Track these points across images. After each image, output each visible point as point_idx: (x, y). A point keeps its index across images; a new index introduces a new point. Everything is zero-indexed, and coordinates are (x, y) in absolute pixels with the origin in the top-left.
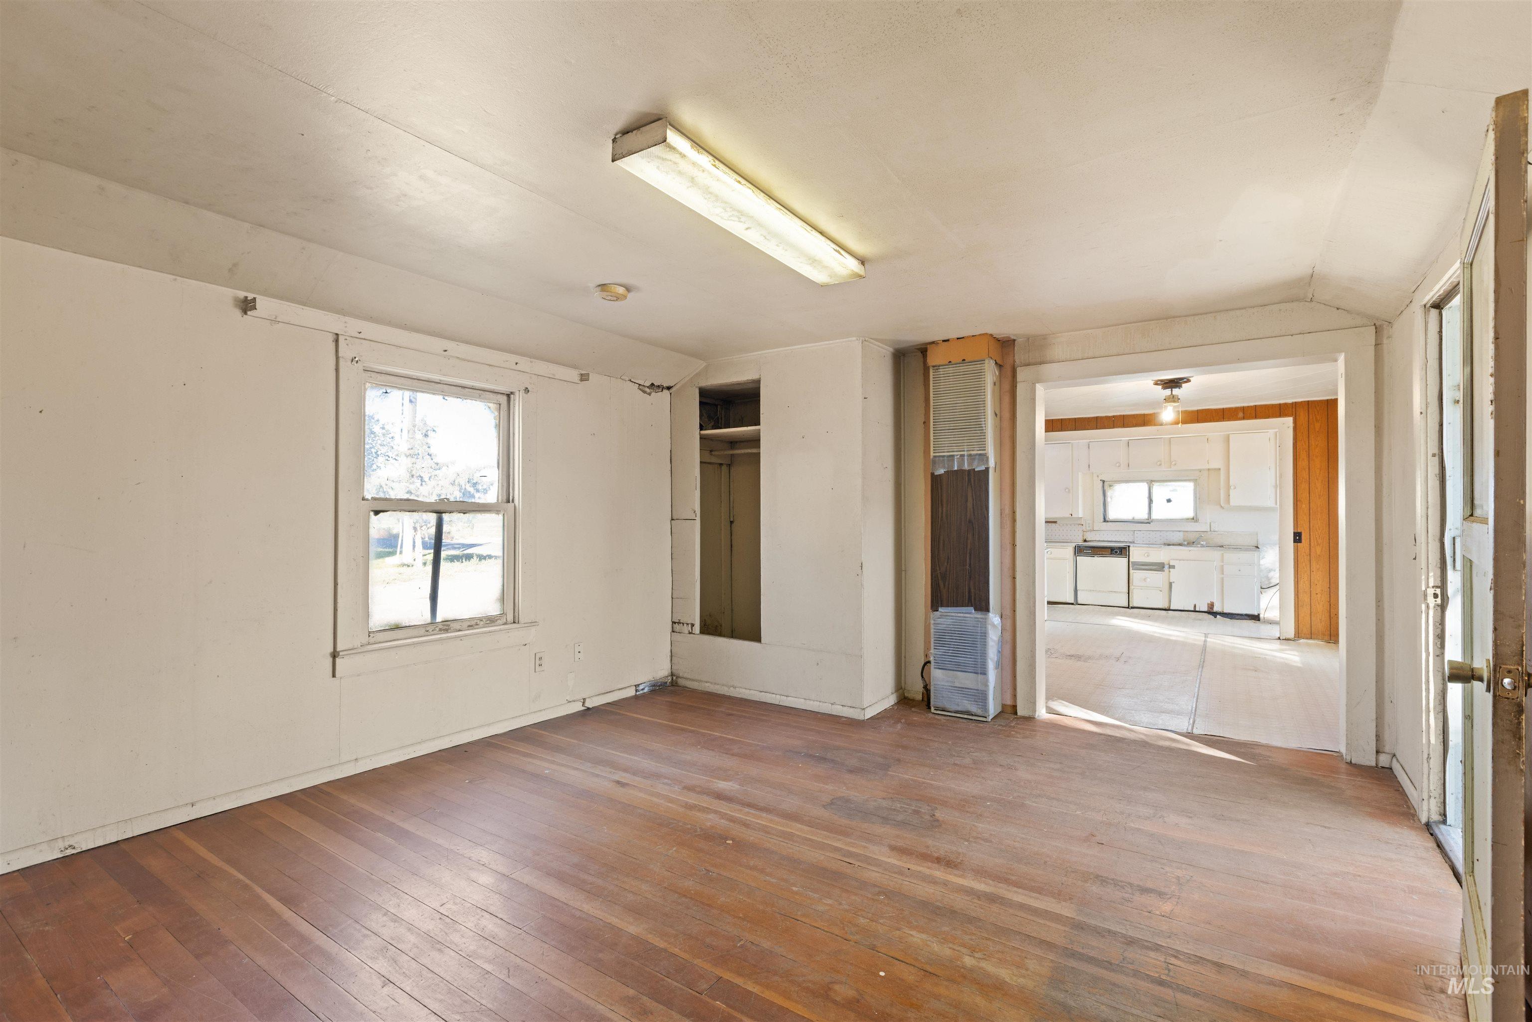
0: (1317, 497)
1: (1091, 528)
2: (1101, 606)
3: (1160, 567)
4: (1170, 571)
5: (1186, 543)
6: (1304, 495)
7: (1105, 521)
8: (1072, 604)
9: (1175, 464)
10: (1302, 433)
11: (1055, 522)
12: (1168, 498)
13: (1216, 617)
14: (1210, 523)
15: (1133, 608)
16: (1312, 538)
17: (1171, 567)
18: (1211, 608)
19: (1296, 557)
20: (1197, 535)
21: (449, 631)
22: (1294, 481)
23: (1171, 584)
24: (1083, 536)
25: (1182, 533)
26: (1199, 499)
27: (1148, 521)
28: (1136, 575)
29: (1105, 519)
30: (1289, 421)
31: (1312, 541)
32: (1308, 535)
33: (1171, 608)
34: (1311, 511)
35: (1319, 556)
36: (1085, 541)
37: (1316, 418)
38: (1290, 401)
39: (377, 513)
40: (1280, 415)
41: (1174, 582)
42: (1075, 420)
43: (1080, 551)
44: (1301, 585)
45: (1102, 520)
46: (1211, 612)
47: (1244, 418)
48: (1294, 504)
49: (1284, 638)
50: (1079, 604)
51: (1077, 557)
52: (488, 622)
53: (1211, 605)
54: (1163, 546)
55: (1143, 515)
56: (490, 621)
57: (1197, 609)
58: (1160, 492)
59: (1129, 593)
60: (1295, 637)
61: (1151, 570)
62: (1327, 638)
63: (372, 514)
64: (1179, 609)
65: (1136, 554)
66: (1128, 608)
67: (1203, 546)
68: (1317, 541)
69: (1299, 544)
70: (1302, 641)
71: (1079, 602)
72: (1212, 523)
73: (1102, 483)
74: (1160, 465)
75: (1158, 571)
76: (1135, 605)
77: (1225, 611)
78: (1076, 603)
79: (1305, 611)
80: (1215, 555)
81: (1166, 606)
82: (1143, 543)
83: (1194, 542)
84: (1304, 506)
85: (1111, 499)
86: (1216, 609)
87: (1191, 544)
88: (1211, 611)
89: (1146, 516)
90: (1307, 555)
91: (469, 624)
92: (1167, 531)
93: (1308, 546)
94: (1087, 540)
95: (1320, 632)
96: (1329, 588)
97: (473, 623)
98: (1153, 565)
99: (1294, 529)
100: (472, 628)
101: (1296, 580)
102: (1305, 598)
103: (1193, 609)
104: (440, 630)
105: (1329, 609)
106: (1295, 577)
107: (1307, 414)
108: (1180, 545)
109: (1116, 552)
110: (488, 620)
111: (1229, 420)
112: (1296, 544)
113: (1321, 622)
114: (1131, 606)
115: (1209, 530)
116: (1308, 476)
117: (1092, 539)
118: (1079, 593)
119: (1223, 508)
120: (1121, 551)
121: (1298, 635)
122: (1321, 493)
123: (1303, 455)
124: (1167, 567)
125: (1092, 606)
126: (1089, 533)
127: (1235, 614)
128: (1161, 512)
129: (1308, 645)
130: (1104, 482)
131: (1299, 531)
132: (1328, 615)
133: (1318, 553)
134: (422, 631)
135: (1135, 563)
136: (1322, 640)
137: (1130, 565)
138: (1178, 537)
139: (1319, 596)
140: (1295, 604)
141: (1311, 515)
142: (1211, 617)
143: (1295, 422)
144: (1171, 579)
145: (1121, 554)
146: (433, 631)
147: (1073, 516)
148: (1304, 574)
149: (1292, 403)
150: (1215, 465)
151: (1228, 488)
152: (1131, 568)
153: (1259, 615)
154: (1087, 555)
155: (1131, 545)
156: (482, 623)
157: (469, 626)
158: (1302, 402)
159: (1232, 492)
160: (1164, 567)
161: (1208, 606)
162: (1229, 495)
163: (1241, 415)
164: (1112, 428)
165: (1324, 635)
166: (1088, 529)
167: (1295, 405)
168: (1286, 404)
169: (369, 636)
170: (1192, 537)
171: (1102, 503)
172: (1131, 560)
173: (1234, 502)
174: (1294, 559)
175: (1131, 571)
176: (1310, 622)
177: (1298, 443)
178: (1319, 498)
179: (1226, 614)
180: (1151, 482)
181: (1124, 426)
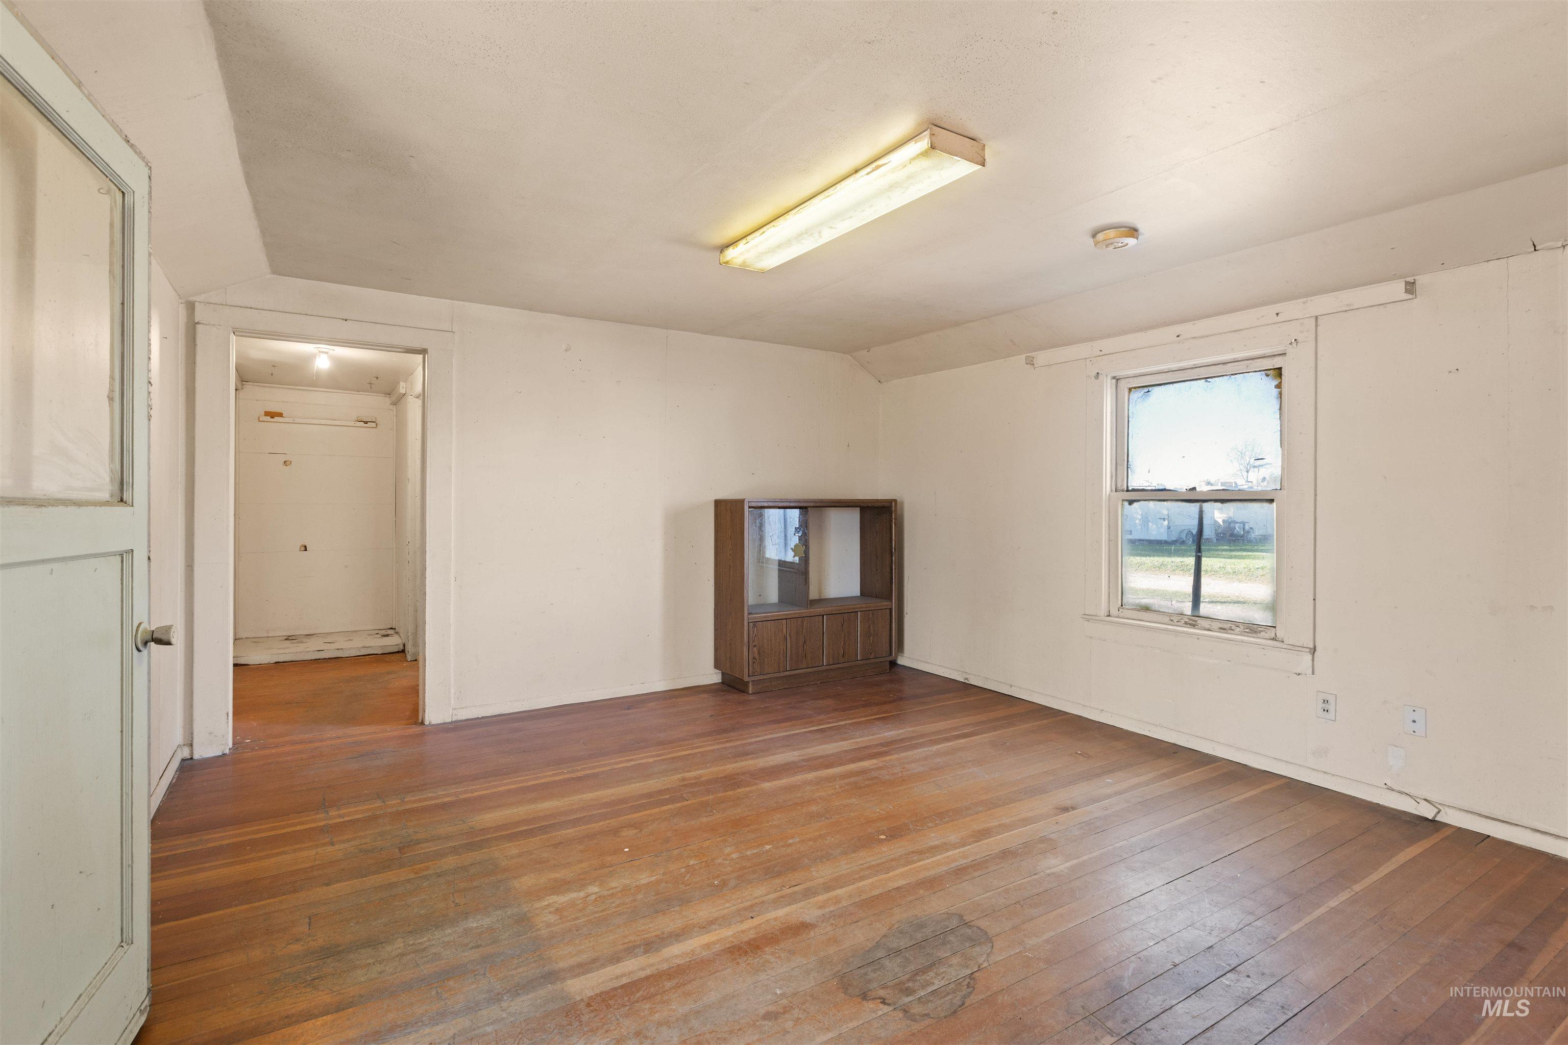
21: (1196, 627)
39: (1131, 502)
52: (1247, 630)
56: (1251, 630)
63: (1126, 504)
91: (1221, 626)
97: (1227, 626)
100: (1225, 631)
104: (1186, 623)
110: (1247, 629)
134: (1167, 619)
146: (1177, 622)
156: (1238, 629)
157: (1221, 628)
169: (1119, 610)
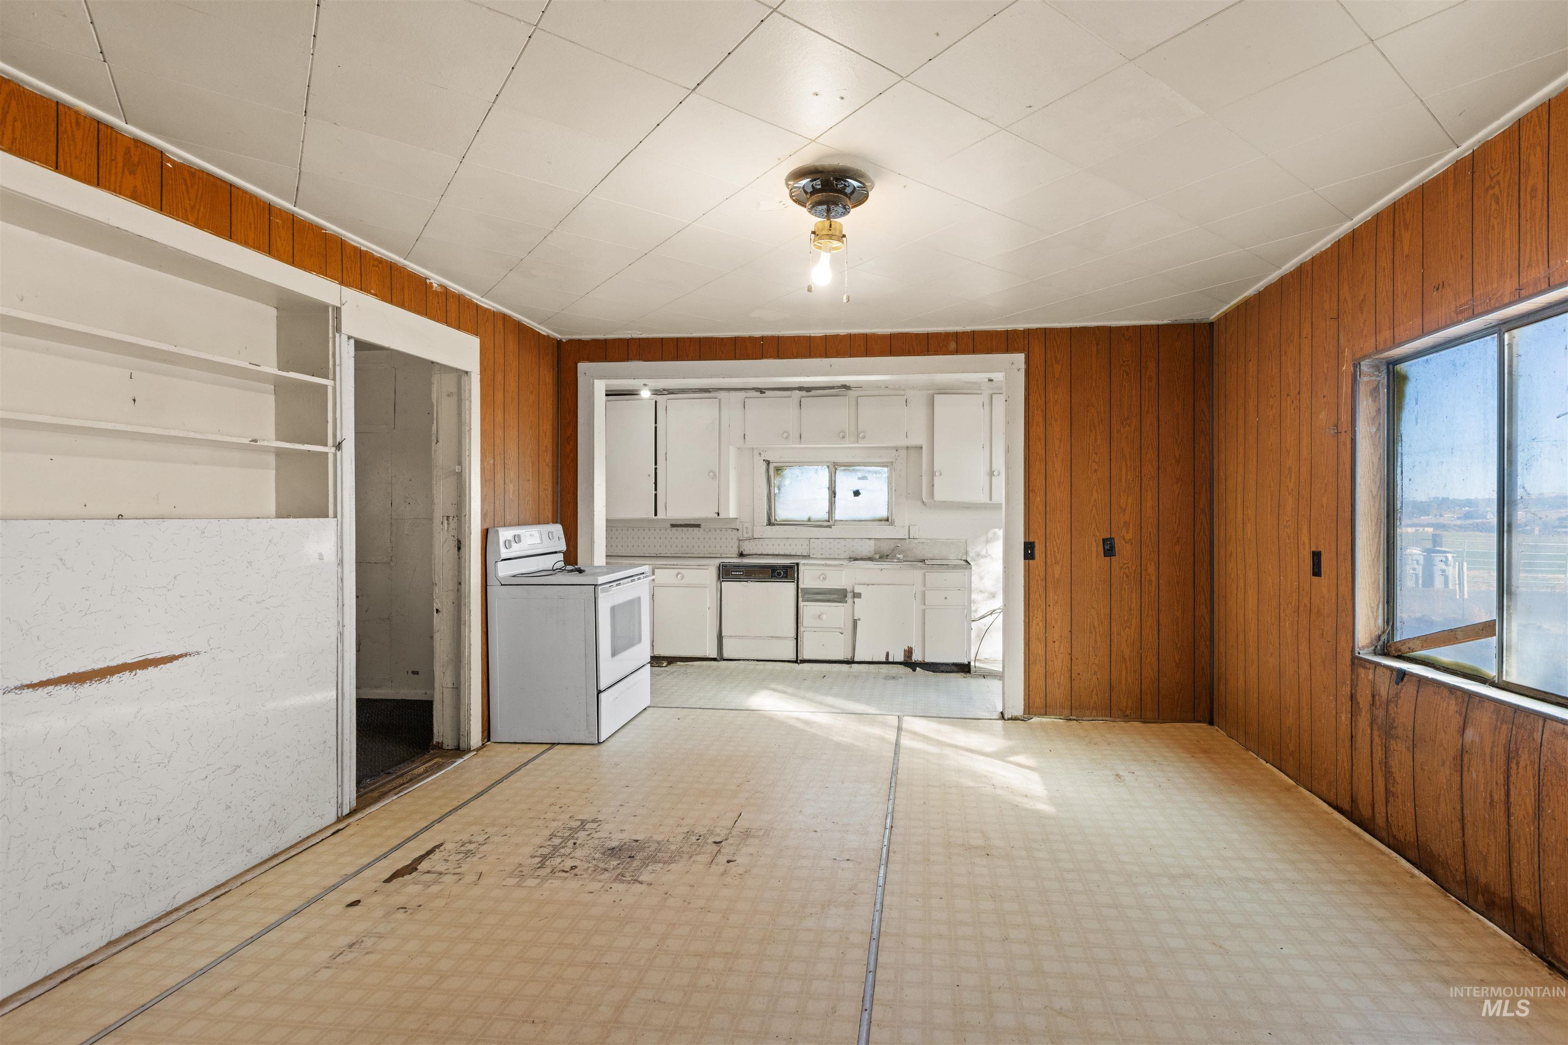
0: (1056, 484)
1: (750, 535)
2: (758, 660)
3: (840, 596)
4: (854, 602)
5: (877, 556)
6: (1039, 482)
7: (770, 523)
8: (714, 659)
9: (864, 437)
10: (1037, 380)
11: (698, 526)
12: (855, 489)
13: (914, 670)
14: (909, 527)
15: (804, 661)
16: (1048, 552)
17: (857, 595)
18: (908, 657)
19: (1027, 584)
20: (892, 545)
22: (1025, 458)
23: (855, 623)
24: (739, 548)
25: (872, 542)
26: (895, 490)
27: (829, 522)
28: (809, 609)
29: (769, 520)
30: (1020, 358)
31: (1049, 556)
32: (1044, 546)
33: (856, 660)
34: (1048, 508)
35: (1058, 580)
36: (741, 555)
37: (1055, 357)
38: (1021, 326)
40: (1007, 350)
41: (859, 620)
42: (700, 341)
43: (727, 573)
44: (1033, 630)
45: (766, 521)
46: (909, 663)
47: (957, 352)
48: (1025, 495)
49: (1010, 717)
50: (724, 660)
51: (723, 583)
53: (909, 652)
54: (845, 562)
55: (820, 512)
57: (891, 660)
58: (846, 482)
59: (797, 639)
60: (1024, 714)
61: (829, 601)
62: (1066, 712)
64: (866, 660)
65: (809, 578)
66: (796, 662)
67: (899, 560)
68: (1055, 557)
69: (1031, 561)
70: (1035, 720)
71: (726, 655)
72: (911, 527)
73: (764, 465)
74: (843, 437)
75: (838, 602)
76: (806, 657)
77: (927, 660)
78: (720, 658)
79: (1038, 670)
80: (915, 575)
81: (848, 657)
82: (822, 557)
83: (888, 556)
84: (1038, 500)
85: (779, 489)
86: (916, 657)
87: (883, 557)
88: (909, 661)
89: (826, 516)
90: (1042, 580)
92: (853, 539)
93: (1043, 564)
94: (745, 553)
95: (1058, 704)
96: (1071, 632)
98: (831, 594)
99: (1025, 537)
101: (1027, 620)
102: (1038, 648)
103: (884, 660)
105: (1069, 666)
106: (1025, 616)
107: (1044, 349)
108: (870, 559)
109: (779, 574)
111: (936, 353)
112: (1027, 561)
113: (1059, 688)
114: (800, 658)
115: (907, 537)
116: (1044, 451)
117: (751, 552)
118: (724, 640)
119: (925, 505)
120: (786, 573)
121: (1030, 710)
122: (1062, 480)
123: (1038, 418)
124: (850, 595)
125: (744, 662)
126: (747, 543)
127: (939, 664)
128: (846, 508)
129: (1042, 726)
130: (768, 463)
131: (1031, 540)
132: (1068, 675)
133: (1057, 576)
135: (807, 591)
136: (1059, 715)
137: (800, 595)
138: (867, 548)
139: (1057, 644)
140: (1025, 660)
141: (1048, 514)
142: (909, 670)
143: (1027, 362)
144: (855, 614)
145: (786, 577)
147: (721, 516)
148: (1037, 611)
149: (1024, 331)
150: (913, 441)
151: (932, 474)
152: (800, 599)
153: (969, 663)
154: (737, 579)
155: (801, 562)
158: (1037, 329)
159: (937, 481)
160: (846, 596)
161: (905, 654)
162: (933, 486)
163: (953, 346)
164: (760, 359)
165: (1063, 707)
166: (746, 535)
167: (1028, 332)
168: (1015, 332)
170: (886, 547)
171: (766, 495)
172: (801, 586)
173: (939, 496)
174: (1025, 586)
175: (801, 604)
176: (1044, 689)
177: (1031, 397)
178: (1059, 487)
179: (928, 664)
180: (834, 467)
181: (778, 356)
